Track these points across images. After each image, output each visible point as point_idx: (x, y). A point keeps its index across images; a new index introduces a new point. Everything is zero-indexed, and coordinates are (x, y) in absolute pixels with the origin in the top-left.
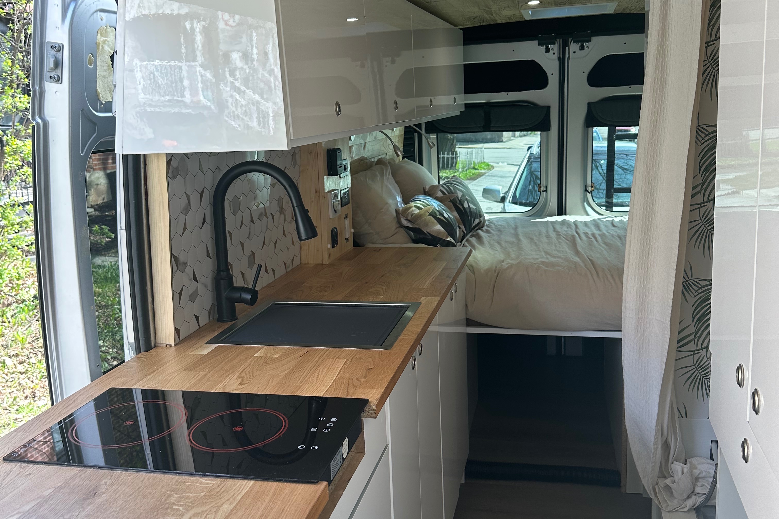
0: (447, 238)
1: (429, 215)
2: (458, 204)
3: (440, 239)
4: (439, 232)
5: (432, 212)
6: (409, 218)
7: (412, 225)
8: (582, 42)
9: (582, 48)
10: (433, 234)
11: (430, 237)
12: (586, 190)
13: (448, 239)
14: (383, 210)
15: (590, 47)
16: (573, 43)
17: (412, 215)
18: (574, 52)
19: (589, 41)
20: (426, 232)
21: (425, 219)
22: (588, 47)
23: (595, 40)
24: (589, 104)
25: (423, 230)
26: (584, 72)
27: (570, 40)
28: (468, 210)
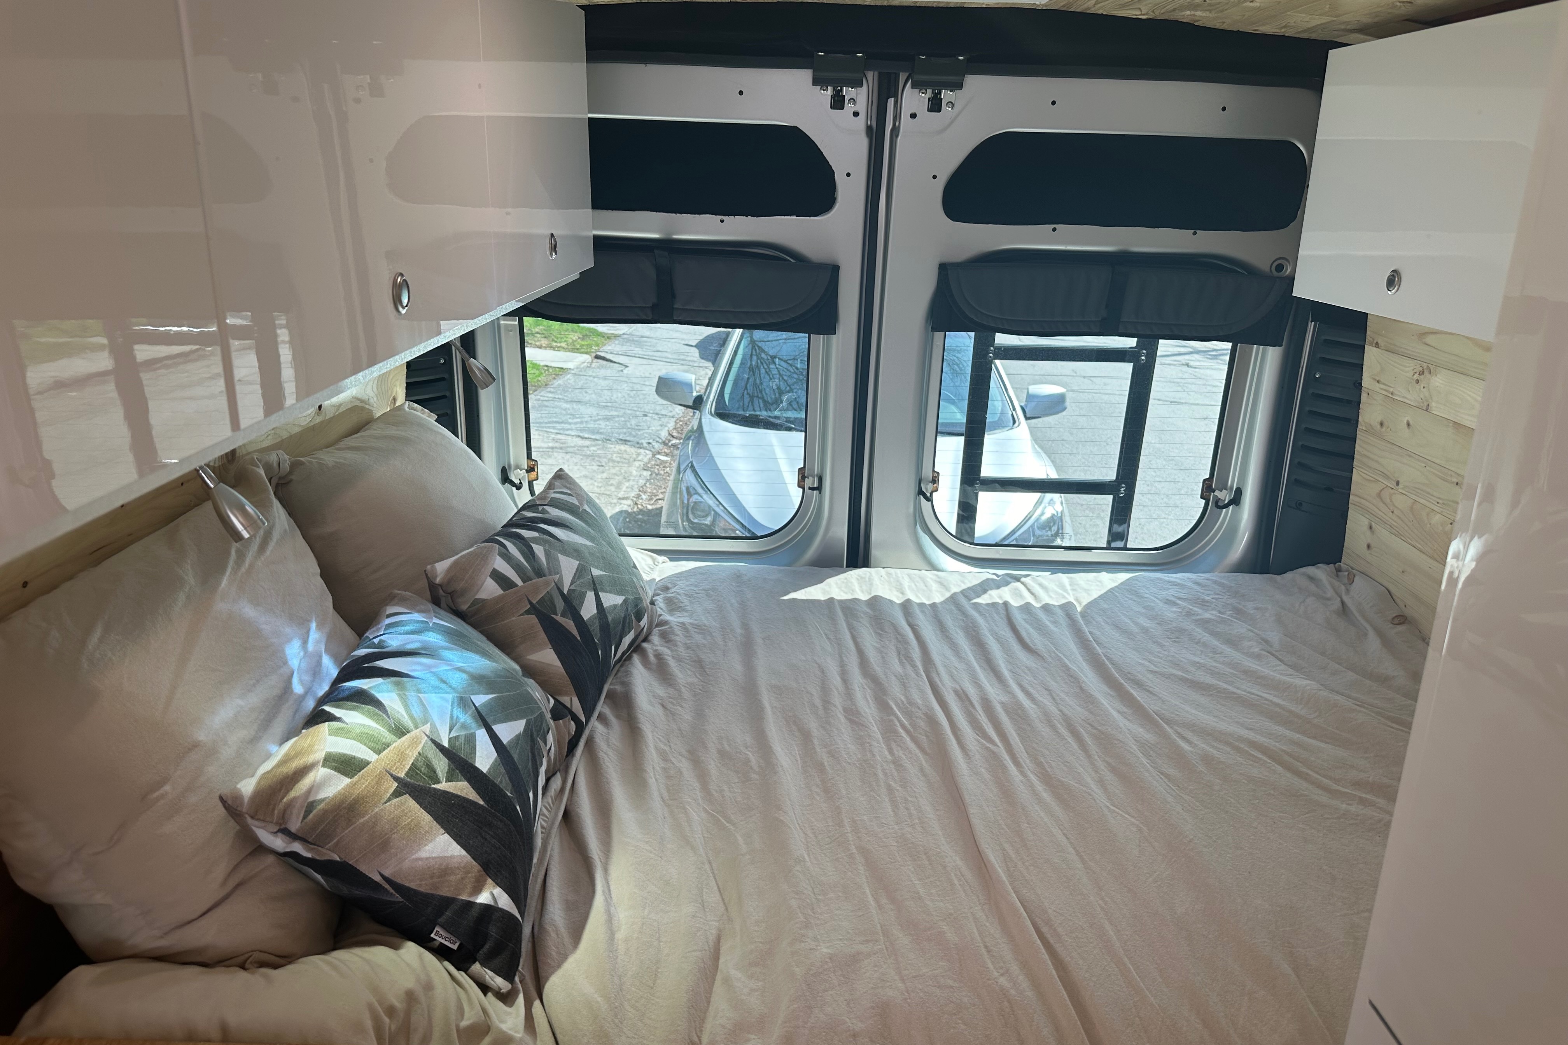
0: (478, 890)
1: (397, 794)
2: (558, 618)
3: (448, 902)
4: (444, 870)
5: (414, 768)
6: (294, 825)
7: (310, 850)
8: (937, 87)
9: (935, 105)
10: (413, 885)
11: (398, 898)
12: (921, 492)
13: (483, 898)
14: (167, 788)
15: (958, 107)
16: (913, 86)
17: (311, 806)
18: (913, 116)
19: (958, 86)
20: (377, 878)
21: (377, 819)
22: (951, 104)
23: (974, 83)
24: (943, 268)
25: (363, 868)
26: (935, 177)
27: (903, 77)
28: (595, 629)
